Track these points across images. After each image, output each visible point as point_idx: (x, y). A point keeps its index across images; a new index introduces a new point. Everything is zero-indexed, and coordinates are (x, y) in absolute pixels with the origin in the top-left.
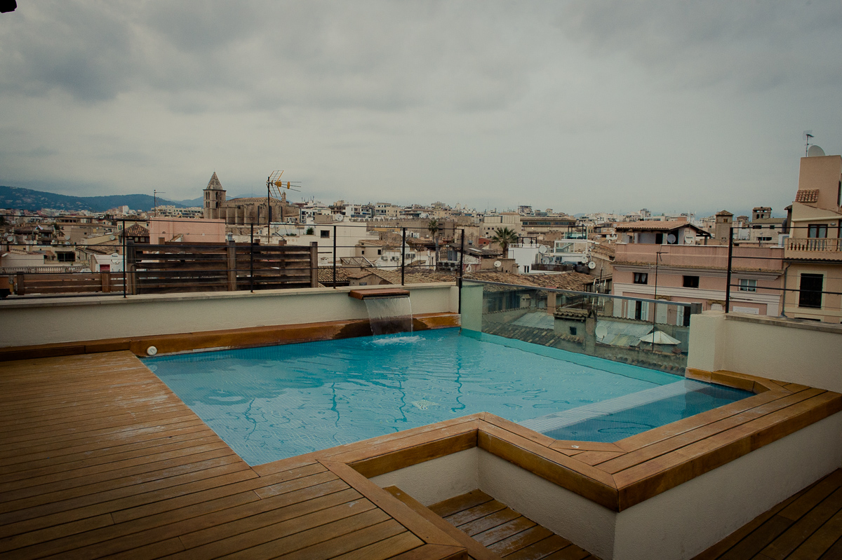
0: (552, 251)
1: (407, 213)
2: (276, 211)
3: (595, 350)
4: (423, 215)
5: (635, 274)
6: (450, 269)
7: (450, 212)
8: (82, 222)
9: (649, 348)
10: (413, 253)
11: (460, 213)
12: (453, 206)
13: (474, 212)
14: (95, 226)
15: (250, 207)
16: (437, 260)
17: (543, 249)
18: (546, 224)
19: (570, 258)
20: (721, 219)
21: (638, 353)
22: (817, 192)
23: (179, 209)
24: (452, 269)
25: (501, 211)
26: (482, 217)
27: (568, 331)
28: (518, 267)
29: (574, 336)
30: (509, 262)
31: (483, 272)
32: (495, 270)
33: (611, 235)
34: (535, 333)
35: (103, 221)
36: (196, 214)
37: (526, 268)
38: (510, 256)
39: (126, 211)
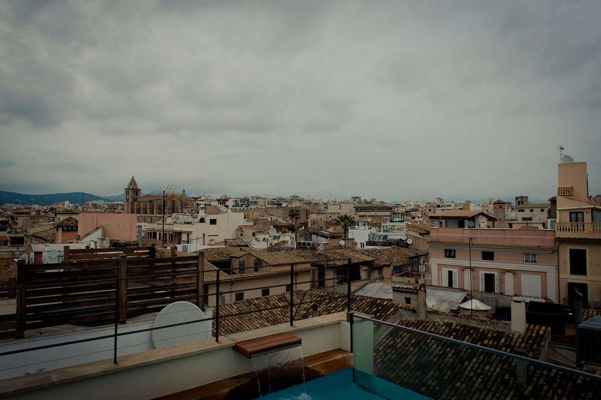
0: (380, 231)
1: (273, 204)
2: (178, 204)
3: (426, 316)
4: (284, 205)
5: (446, 251)
6: (307, 248)
7: (303, 202)
8: (32, 214)
9: (469, 313)
10: (279, 235)
11: (311, 203)
12: (305, 198)
13: (321, 202)
14: (42, 217)
15: (159, 201)
16: (296, 240)
17: (374, 230)
18: (372, 209)
19: (394, 236)
20: (497, 206)
21: (461, 318)
22: (572, 188)
23: (106, 203)
24: (308, 247)
25: (340, 201)
26: (326, 205)
27: (404, 301)
28: (356, 244)
29: (408, 305)
30: (350, 241)
31: (331, 249)
32: (340, 247)
33: (418, 217)
34: (378, 302)
35: (49, 213)
36: (119, 206)
37: (362, 245)
38: (350, 236)
39: (67, 205)
